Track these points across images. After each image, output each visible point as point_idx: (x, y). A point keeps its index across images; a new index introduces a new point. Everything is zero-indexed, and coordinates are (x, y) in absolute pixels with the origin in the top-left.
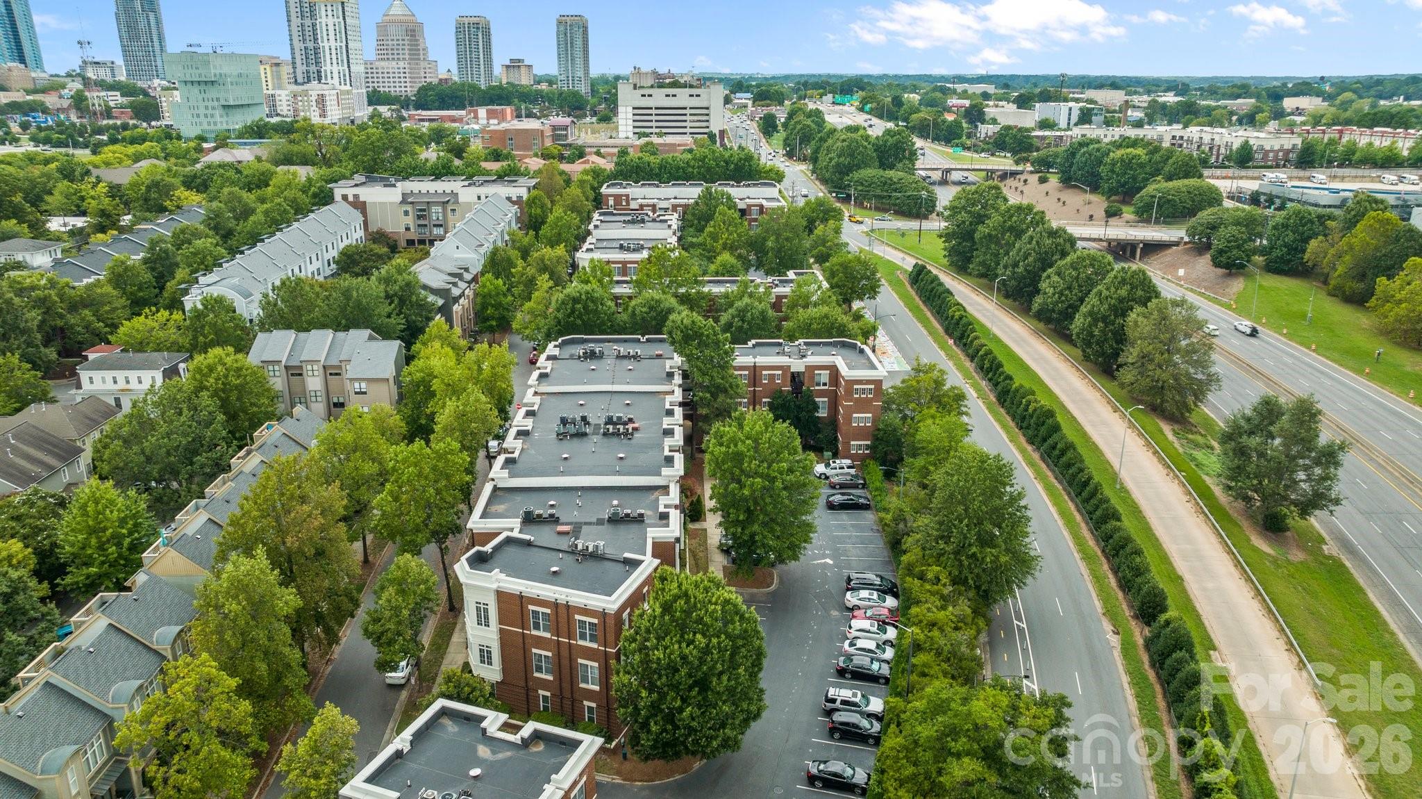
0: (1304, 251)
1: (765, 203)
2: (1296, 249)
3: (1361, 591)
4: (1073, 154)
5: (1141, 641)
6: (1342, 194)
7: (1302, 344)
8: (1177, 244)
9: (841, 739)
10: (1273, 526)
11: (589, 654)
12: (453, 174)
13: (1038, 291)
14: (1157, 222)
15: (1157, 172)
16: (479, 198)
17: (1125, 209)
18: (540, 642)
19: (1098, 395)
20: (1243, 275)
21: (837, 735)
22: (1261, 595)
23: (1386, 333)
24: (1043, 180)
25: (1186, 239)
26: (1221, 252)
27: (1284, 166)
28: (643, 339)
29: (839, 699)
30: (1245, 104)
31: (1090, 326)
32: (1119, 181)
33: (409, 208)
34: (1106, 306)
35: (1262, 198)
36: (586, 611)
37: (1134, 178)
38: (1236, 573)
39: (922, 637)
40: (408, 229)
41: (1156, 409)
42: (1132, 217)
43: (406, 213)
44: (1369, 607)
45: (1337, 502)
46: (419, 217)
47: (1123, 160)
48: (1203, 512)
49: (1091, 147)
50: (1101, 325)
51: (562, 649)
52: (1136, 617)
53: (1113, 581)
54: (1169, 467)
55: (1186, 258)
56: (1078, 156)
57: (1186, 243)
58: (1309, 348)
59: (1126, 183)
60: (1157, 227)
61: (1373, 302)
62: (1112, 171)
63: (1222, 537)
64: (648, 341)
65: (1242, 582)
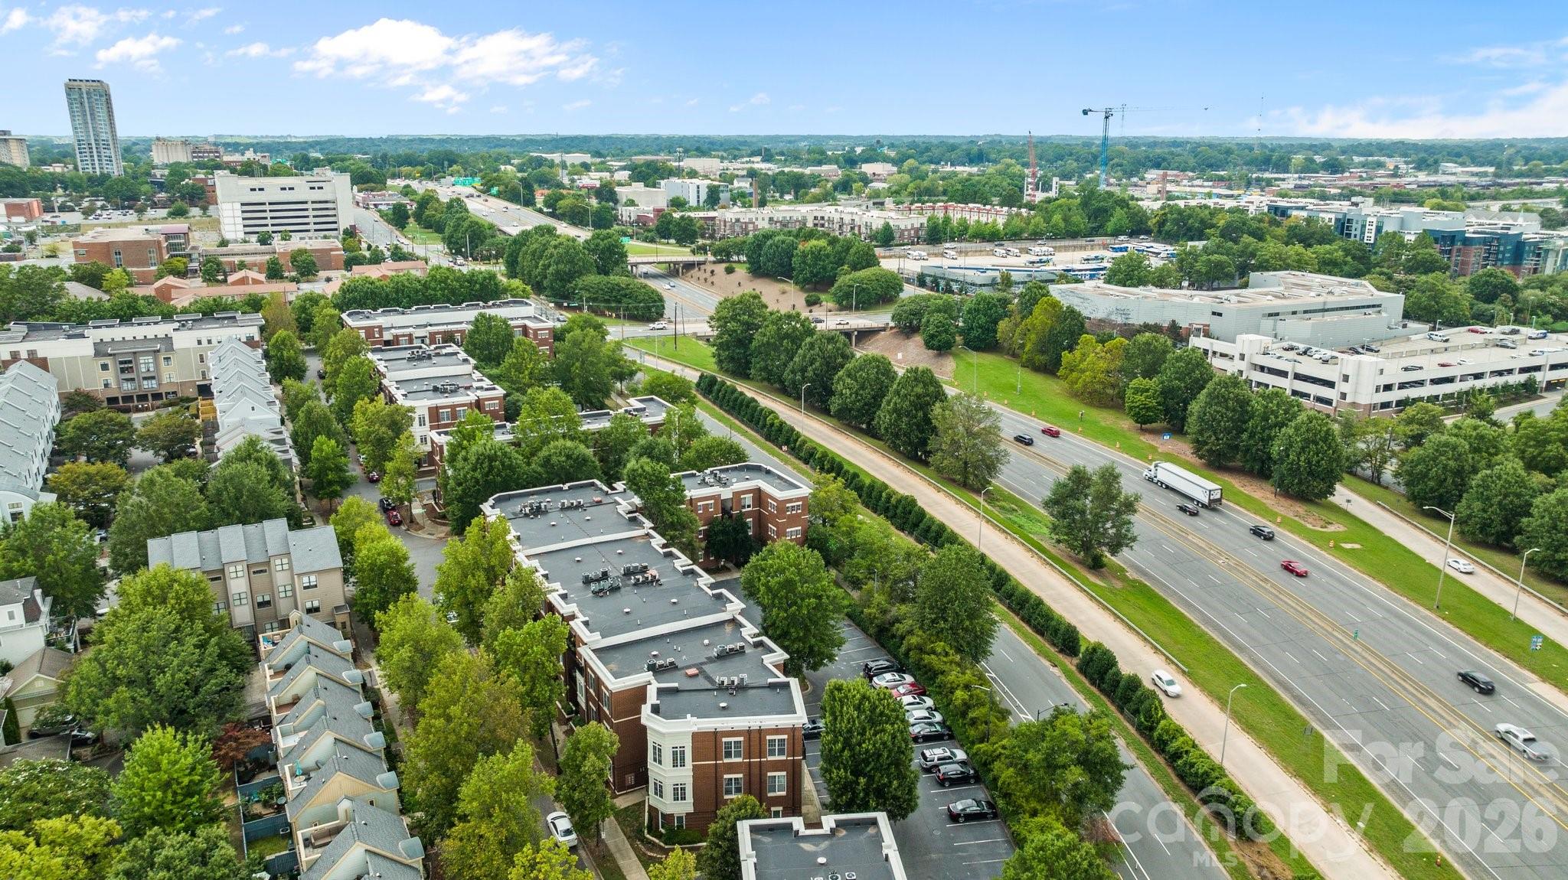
0: (995, 332)
1: (529, 323)
2: (988, 329)
3: (1166, 601)
4: (760, 246)
5: (1074, 668)
6: (989, 273)
7: (1023, 412)
8: (884, 329)
9: (951, 786)
10: (1096, 565)
11: (777, 766)
12: (141, 314)
13: (831, 393)
14: (857, 309)
15: (840, 262)
16: (199, 342)
17: (823, 297)
18: (732, 769)
19: (918, 479)
20: (951, 354)
21: (947, 784)
22: (1119, 617)
23: (1076, 395)
24: (730, 271)
25: (892, 324)
26: (932, 337)
27: (918, 243)
28: (566, 487)
29: (936, 757)
30: (831, 172)
31: (896, 421)
32: (811, 272)
33: (108, 361)
34: (907, 403)
35: (928, 280)
36: (777, 731)
37: (824, 268)
38: (1094, 605)
39: (967, 697)
40: (106, 385)
41: (965, 485)
42: (831, 305)
43: (105, 367)
44: (1175, 611)
45: (1134, 539)
46: (123, 371)
47: (813, 253)
48: (1048, 563)
49: (777, 238)
50: (905, 419)
51: (753, 767)
52: (1061, 651)
53: (1029, 630)
54: (1004, 531)
55: (896, 342)
56: (765, 249)
57: (892, 328)
58: (1030, 415)
59: (818, 273)
60: (858, 314)
61: (1061, 372)
62: (804, 262)
63: (1071, 580)
64: (570, 488)
65: (1101, 611)
